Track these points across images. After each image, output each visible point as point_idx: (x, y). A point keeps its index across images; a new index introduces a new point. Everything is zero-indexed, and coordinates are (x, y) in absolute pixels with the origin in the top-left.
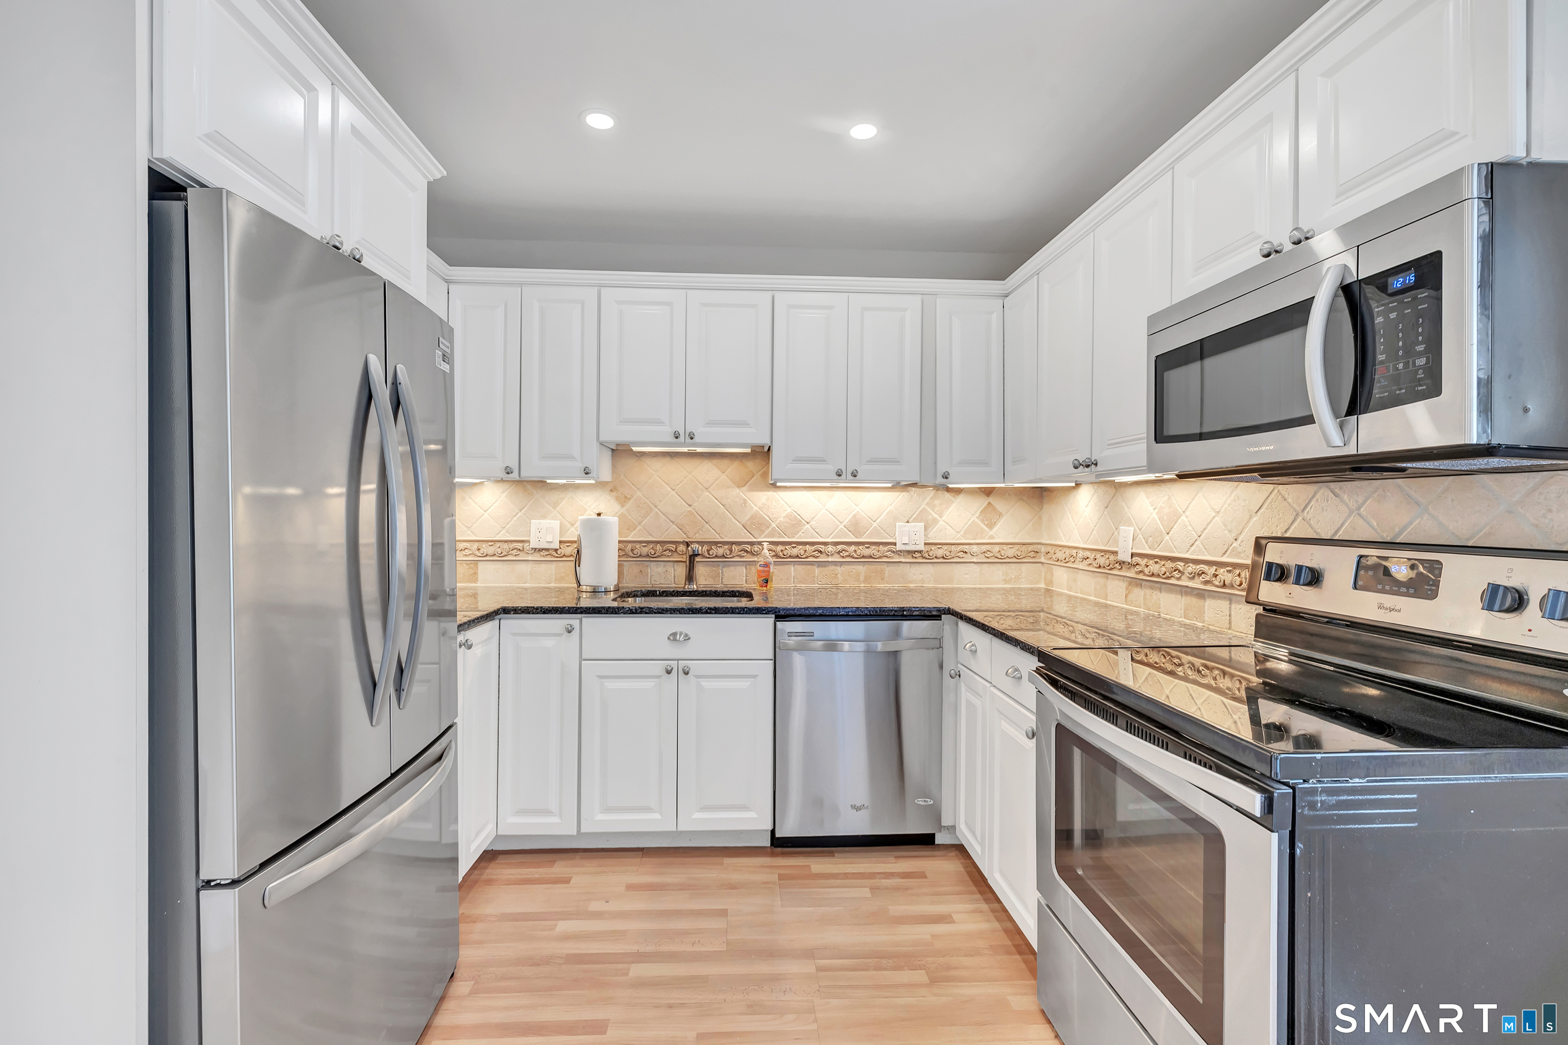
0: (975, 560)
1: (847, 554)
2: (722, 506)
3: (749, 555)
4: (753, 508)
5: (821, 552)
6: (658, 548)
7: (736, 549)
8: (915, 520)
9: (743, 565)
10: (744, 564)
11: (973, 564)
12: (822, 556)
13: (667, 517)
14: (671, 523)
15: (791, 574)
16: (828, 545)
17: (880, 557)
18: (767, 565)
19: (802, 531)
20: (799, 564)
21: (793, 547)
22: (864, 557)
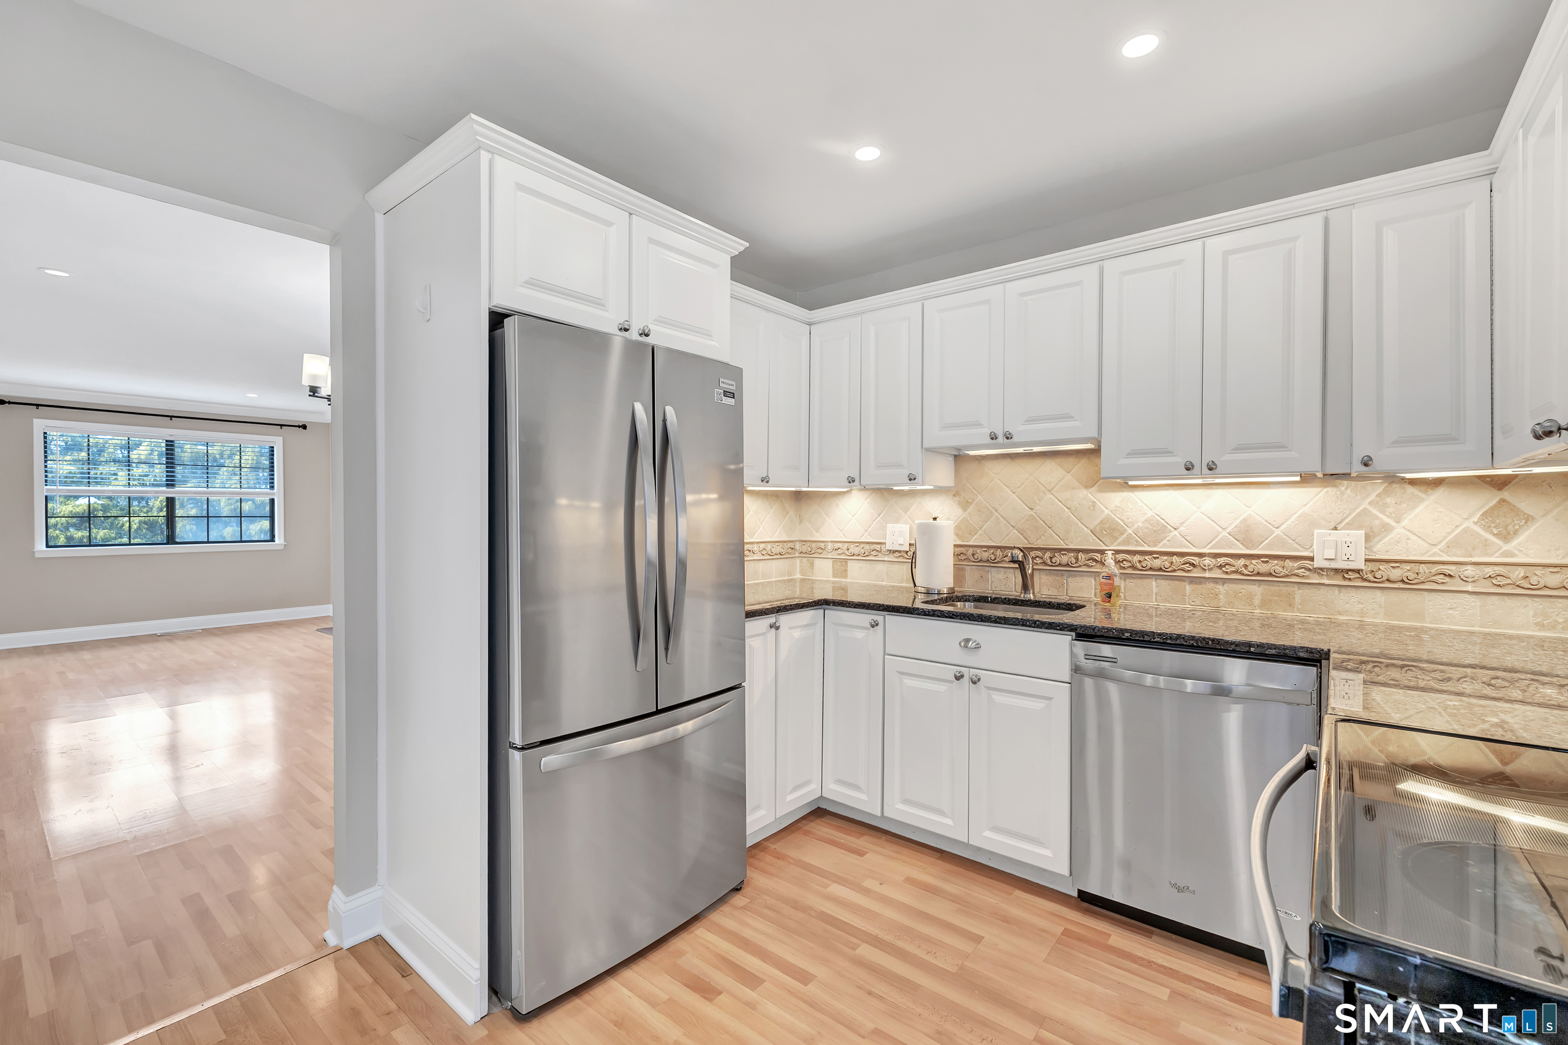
0: (1470, 588)
1: (1233, 569)
2: (1067, 510)
3: (1098, 565)
4: (1103, 511)
5: (1193, 565)
6: (998, 554)
7: (1083, 557)
8: (1349, 526)
9: (1091, 576)
10: (1093, 575)
11: (1467, 596)
12: (1195, 570)
13: (1007, 522)
14: (1012, 528)
15: (1152, 590)
16: (1205, 556)
17: (1287, 576)
18: (1109, 577)
19: (1168, 538)
20: (1163, 579)
21: (1155, 558)
22: (1258, 574)
